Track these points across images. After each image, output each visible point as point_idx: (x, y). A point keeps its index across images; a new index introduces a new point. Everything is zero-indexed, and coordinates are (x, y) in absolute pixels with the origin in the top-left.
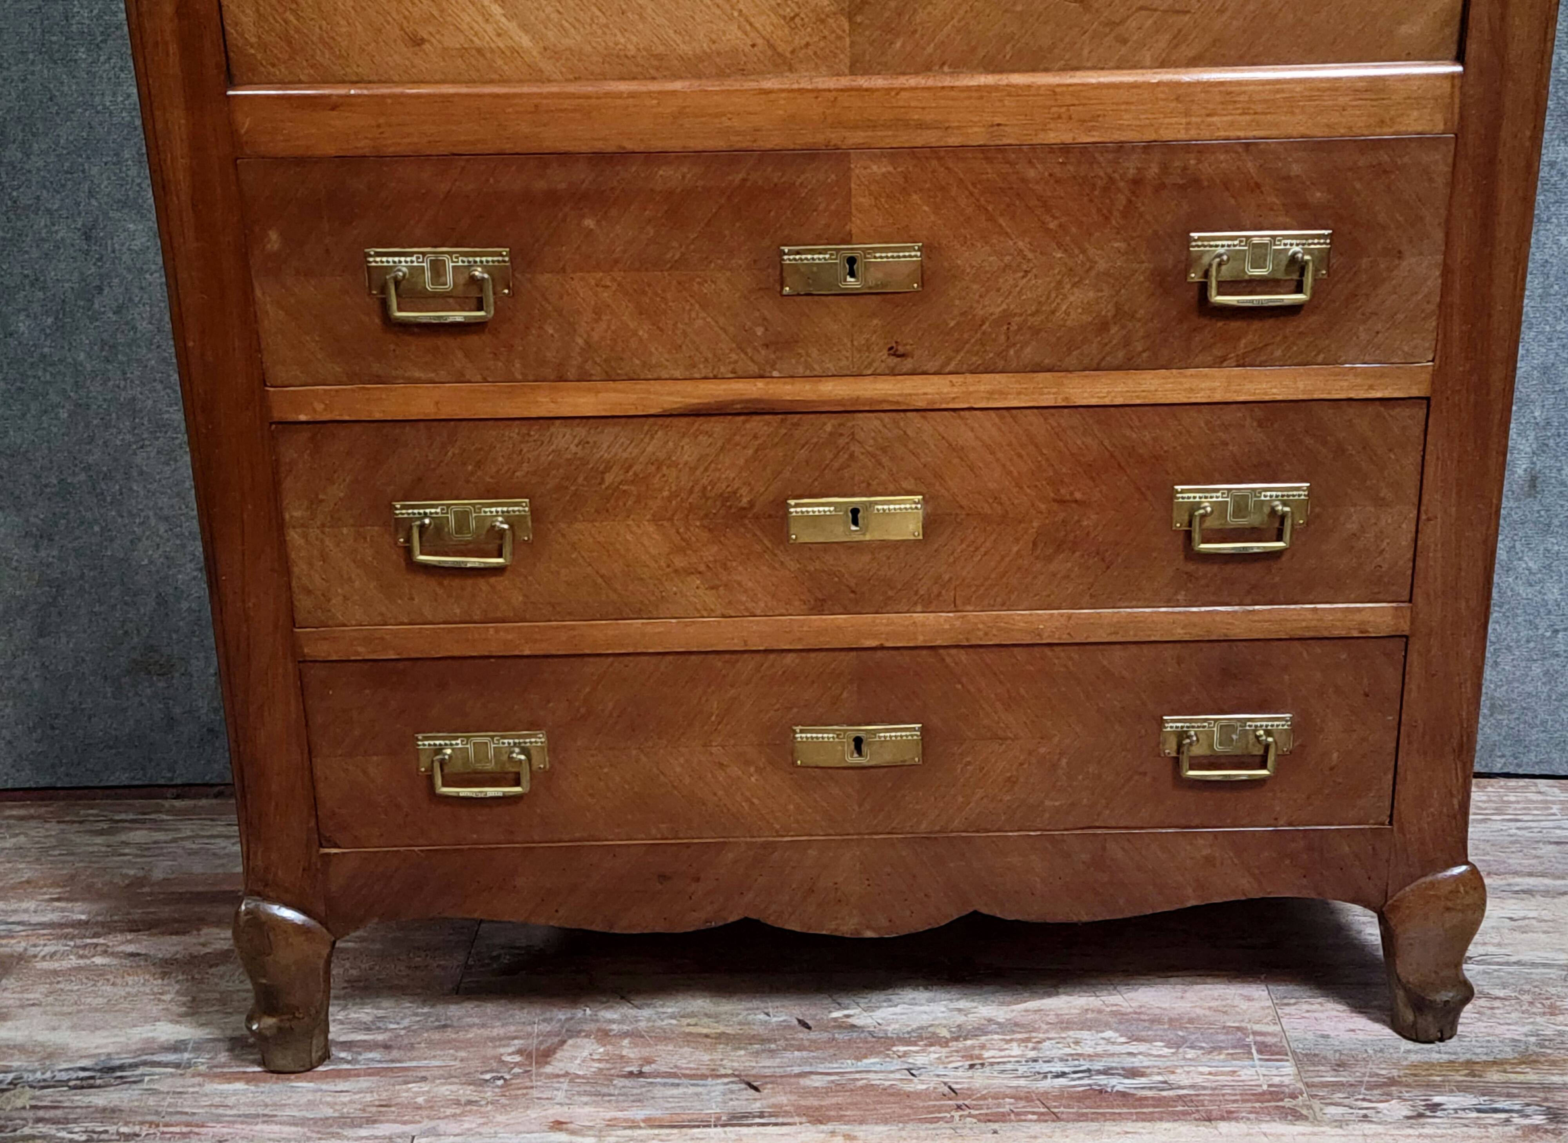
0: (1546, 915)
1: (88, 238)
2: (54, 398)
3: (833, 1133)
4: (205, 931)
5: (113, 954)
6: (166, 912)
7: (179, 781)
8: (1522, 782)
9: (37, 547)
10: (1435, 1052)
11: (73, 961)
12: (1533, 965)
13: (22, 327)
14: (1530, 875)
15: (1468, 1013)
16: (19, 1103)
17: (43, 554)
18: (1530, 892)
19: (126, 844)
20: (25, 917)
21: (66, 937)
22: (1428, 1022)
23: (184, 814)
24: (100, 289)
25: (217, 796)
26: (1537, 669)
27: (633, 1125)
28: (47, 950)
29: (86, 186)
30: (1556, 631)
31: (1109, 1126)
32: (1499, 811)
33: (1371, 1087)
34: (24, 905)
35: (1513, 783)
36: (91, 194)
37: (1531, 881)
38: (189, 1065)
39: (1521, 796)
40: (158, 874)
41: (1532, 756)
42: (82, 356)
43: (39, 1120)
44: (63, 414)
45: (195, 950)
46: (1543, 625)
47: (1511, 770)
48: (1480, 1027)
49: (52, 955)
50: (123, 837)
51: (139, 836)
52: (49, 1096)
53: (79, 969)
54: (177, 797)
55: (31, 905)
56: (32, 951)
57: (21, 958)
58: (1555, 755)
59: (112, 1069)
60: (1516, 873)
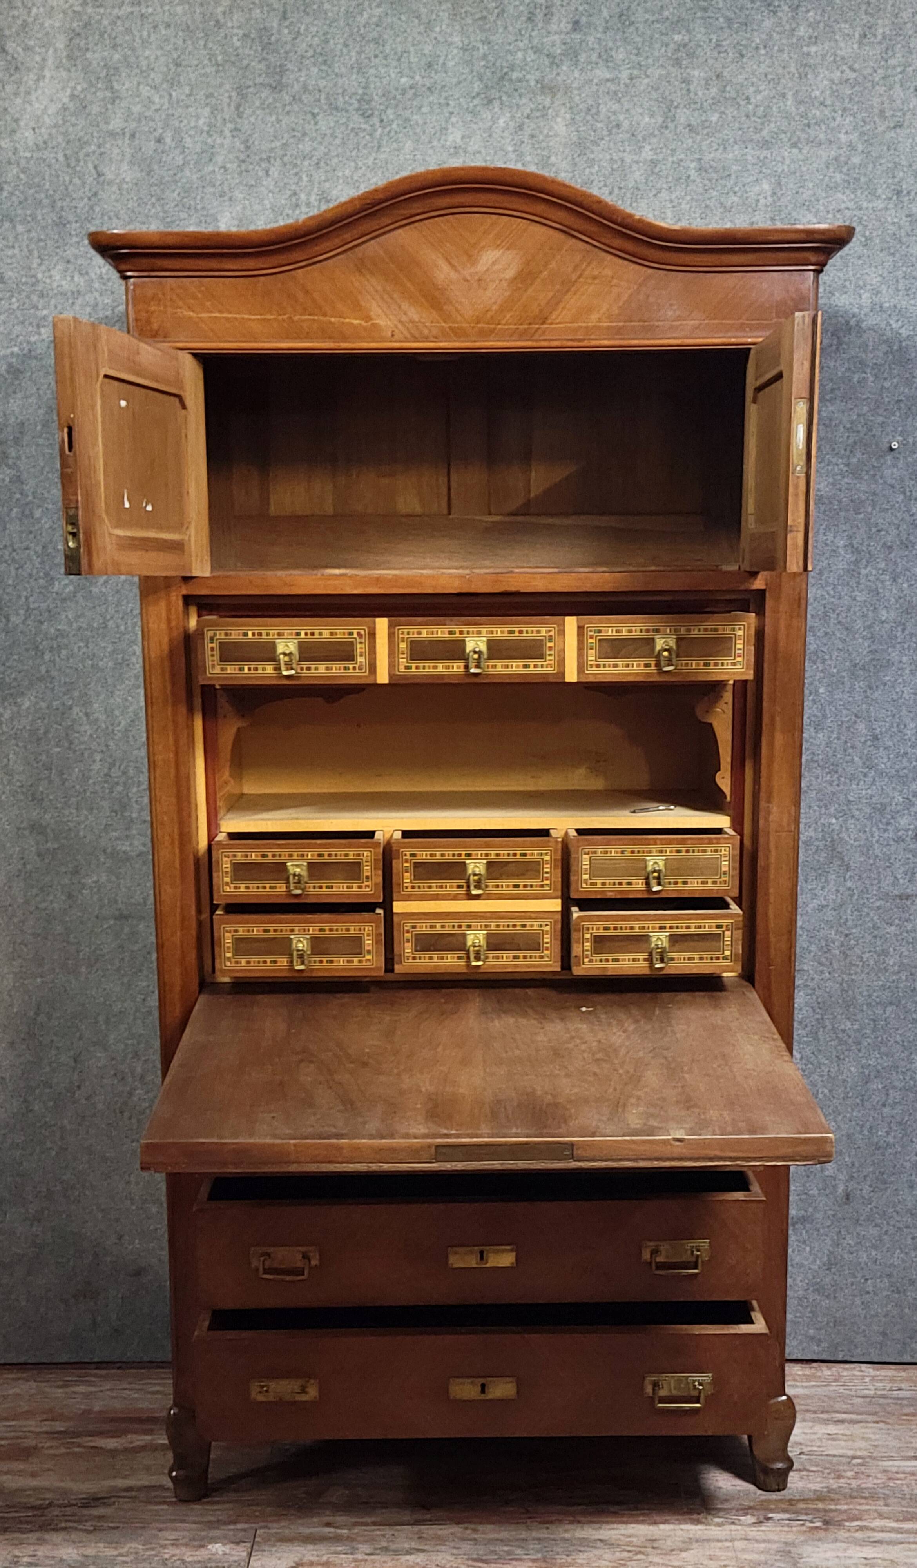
0: (848, 1432)
1: (75, 1061)
2: (49, 1145)
3: (466, 1528)
4: (129, 1436)
5: (84, 1447)
6: (107, 1427)
7: (96, 1360)
8: (852, 1366)
9: (32, 1225)
10: (774, 1496)
11: (63, 1450)
12: (835, 1456)
13: (36, 1108)
14: (845, 1413)
15: (793, 1477)
16: (55, 1513)
17: (34, 1229)
18: (842, 1421)
19: (74, 1392)
20: (31, 1429)
21: (56, 1438)
22: (772, 1482)
23: (105, 1378)
24: (79, 1087)
25: (119, 1368)
26: (858, 1301)
27: (367, 1524)
28: (48, 1444)
29: (78, 1034)
30: (867, 1280)
31: (604, 1526)
32: (836, 1380)
33: (737, 1510)
34: (30, 1423)
35: (847, 1366)
36: (80, 1038)
37: (844, 1416)
38: (135, 1497)
39: (850, 1373)
40: (97, 1409)
41: (859, 1350)
42: (66, 1122)
43: (67, 1521)
44: (54, 1153)
45: (126, 1445)
46: (859, 1275)
47: (849, 1359)
48: (800, 1485)
49: (51, 1447)
50: (73, 1389)
51: (81, 1389)
52: (69, 1511)
53: (68, 1454)
54: (96, 1368)
55: (33, 1423)
56: (40, 1445)
57: (35, 1448)
58: (872, 1351)
59: (98, 1499)
60: (838, 1412)
